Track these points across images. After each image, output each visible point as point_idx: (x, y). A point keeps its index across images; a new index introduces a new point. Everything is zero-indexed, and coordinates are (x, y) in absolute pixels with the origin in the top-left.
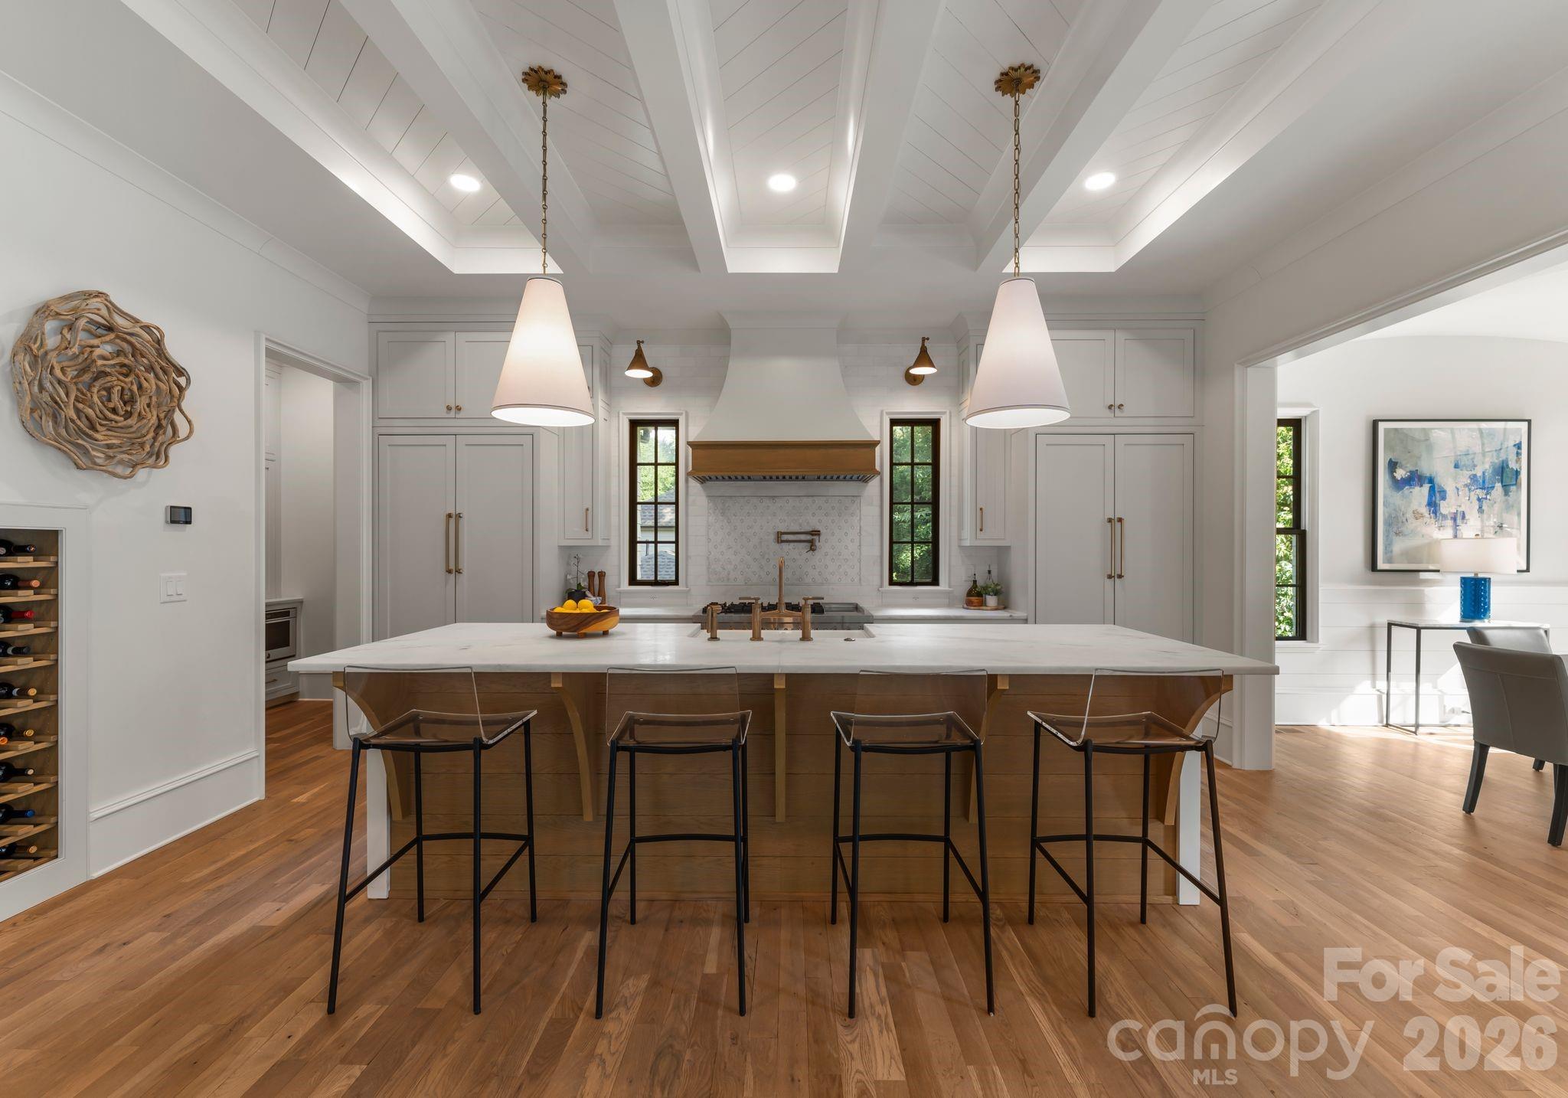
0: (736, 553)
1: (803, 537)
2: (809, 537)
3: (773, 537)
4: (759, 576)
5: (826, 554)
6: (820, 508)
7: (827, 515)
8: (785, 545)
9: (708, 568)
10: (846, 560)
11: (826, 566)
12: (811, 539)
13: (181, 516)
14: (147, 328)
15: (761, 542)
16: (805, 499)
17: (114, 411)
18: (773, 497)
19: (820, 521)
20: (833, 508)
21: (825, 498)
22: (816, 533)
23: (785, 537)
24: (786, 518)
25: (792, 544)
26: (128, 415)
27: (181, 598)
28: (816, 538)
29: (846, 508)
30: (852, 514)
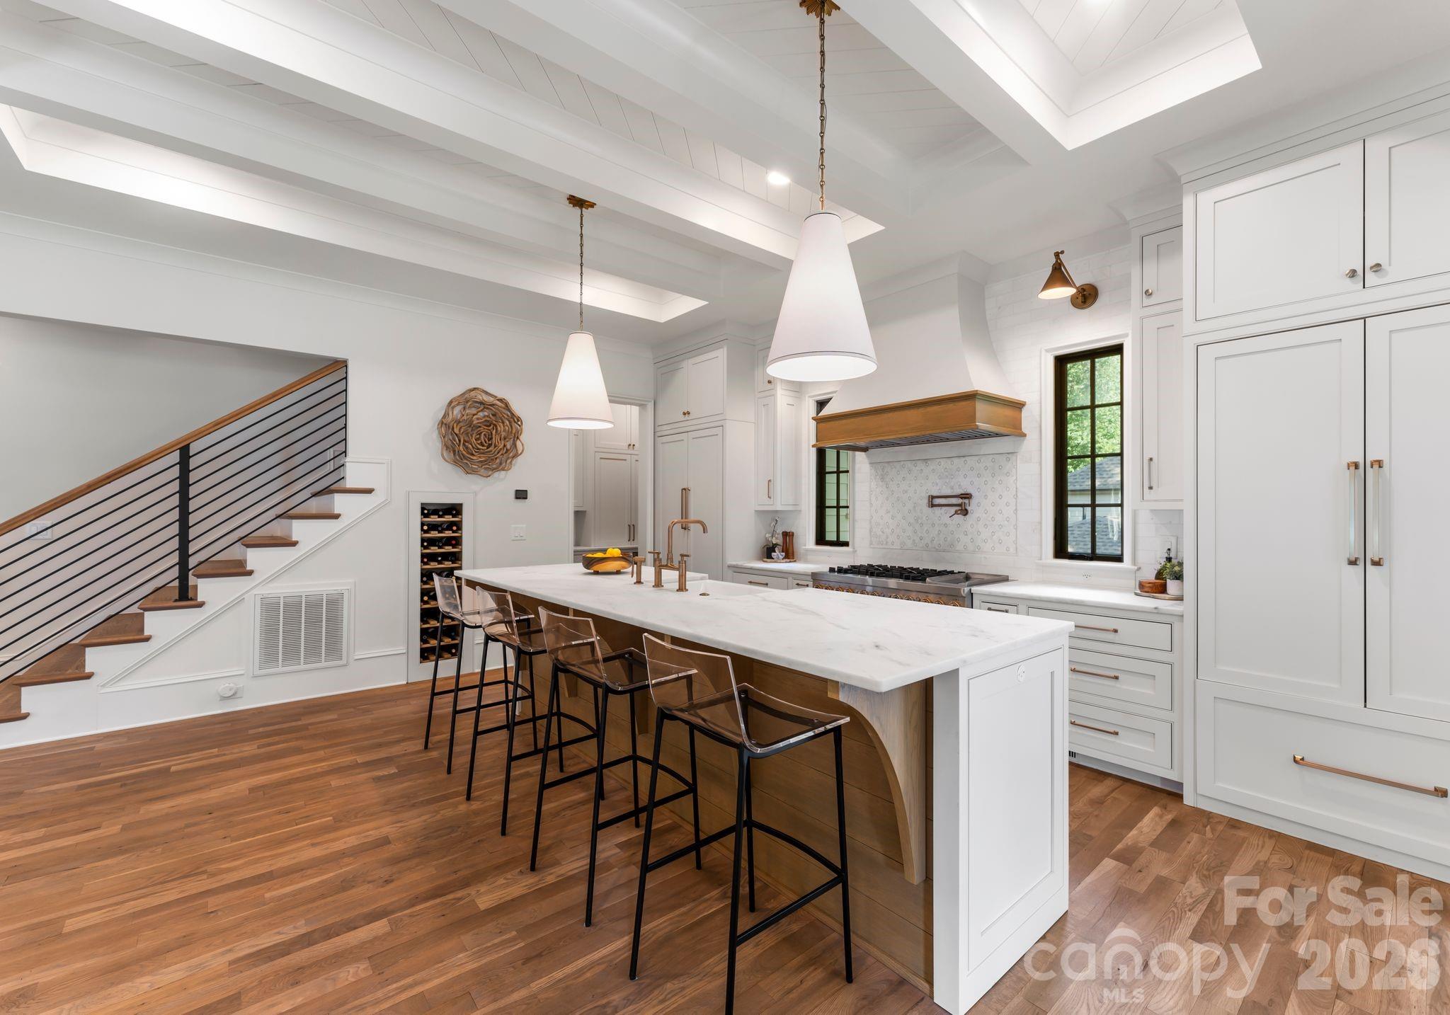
0: (893, 517)
1: (954, 501)
2: (959, 501)
3: (926, 501)
4: (914, 540)
5: (978, 519)
6: (972, 469)
7: (979, 476)
8: (937, 510)
9: (871, 531)
10: (1001, 526)
11: (979, 533)
12: (962, 504)
13: (521, 495)
14: (501, 400)
15: (915, 507)
16: (956, 461)
17: (482, 444)
18: (926, 460)
19: (972, 483)
20: (986, 468)
21: (977, 458)
22: (967, 496)
23: (937, 501)
24: (938, 481)
25: (944, 508)
26: (490, 446)
27: (523, 538)
28: (966, 501)
29: (1000, 467)
30: (1008, 474)
